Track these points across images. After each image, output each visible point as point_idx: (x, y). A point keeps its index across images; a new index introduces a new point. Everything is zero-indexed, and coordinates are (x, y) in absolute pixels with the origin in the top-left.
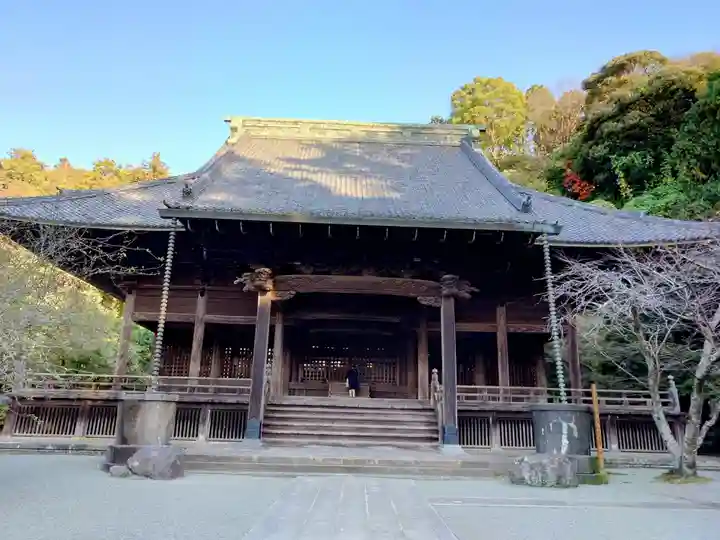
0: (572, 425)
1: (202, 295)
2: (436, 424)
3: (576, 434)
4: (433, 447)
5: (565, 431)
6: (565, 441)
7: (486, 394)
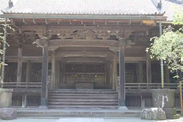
0: (166, 97)
1: (20, 48)
2: (117, 99)
3: (167, 100)
4: (115, 107)
5: (163, 99)
6: (163, 103)
7: (139, 86)
